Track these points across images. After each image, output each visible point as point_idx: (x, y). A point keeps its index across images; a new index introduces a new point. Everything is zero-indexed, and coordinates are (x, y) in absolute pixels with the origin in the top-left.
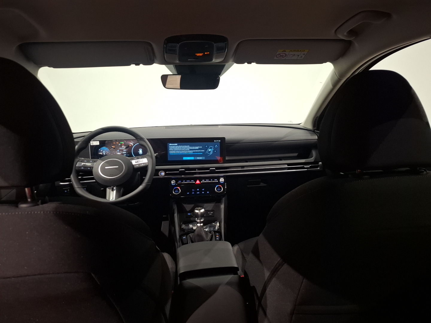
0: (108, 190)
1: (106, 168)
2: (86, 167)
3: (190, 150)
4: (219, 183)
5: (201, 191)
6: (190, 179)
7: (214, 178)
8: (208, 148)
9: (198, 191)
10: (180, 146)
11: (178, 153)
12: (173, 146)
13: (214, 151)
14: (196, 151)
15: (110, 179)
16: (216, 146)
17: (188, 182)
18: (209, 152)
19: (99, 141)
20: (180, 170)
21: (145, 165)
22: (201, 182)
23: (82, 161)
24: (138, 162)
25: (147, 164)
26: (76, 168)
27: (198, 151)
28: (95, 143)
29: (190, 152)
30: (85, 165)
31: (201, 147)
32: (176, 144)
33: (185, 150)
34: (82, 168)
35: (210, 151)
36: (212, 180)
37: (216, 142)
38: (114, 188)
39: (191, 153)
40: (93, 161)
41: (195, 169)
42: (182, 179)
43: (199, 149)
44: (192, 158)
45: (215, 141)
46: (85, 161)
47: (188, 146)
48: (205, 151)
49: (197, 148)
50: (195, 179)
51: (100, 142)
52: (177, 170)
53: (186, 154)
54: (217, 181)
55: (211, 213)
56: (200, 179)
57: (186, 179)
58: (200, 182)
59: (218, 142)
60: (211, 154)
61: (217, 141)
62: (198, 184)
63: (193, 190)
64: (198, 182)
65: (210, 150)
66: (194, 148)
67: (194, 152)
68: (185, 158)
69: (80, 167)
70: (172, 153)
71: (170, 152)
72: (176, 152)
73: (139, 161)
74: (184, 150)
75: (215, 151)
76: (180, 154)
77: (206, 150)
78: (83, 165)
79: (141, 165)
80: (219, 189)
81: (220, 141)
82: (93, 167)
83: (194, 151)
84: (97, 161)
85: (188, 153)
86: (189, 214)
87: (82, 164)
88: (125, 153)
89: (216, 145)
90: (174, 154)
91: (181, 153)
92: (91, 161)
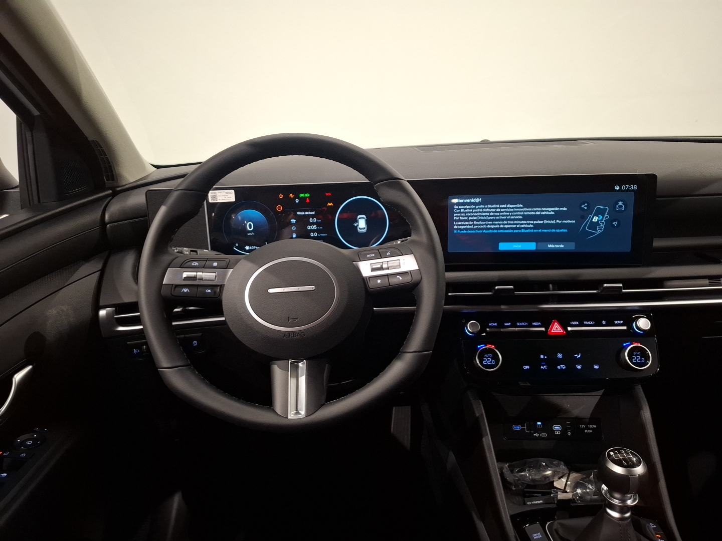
0: (277, 372)
1: (271, 291)
2: (198, 286)
3: (526, 218)
4: (632, 335)
5: (569, 361)
6: (530, 318)
7: (610, 316)
8: (589, 210)
9: (560, 362)
10: (489, 206)
11: (483, 229)
12: (468, 207)
13: (609, 223)
14: (546, 222)
15: (285, 333)
16: (620, 207)
17: (521, 327)
18: (594, 226)
19: (233, 191)
20: (498, 289)
21: (408, 279)
22: (569, 329)
23: (184, 265)
24: (381, 268)
25: (416, 278)
26: (164, 291)
27: (553, 222)
28: (222, 196)
29: (524, 224)
30: (194, 278)
31: (565, 209)
32: (478, 200)
33: (507, 220)
34: (185, 290)
35: (597, 223)
36: (604, 322)
37: (620, 190)
38: (300, 364)
39: (526, 228)
40: (224, 264)
41: (543, 284)
42: (501, 318)
43: (557, 215)
44: (531, 246)
45: (617, 188)
46: (196, 264)
47: (518, 206)
48: (578, 224)
49: (550, 211)
50: (547, 318)
51: (239, 191)
52: (488, 285)
53: (510, 231)
54: (625, 328)
55: (591, 426)
56: (564, 318)
57: (514, 318)
58: (565, 329)
59: (628, 190)
60: (599, 232)
61: (624, 187)
62: (557, 336)
63: (542, 357)
64: (556, 328)
65: (595, 219)
66: (537, 211)
67: (536, 226)
68: (504, 246)
69: (176, 286)
70: (461, 229)
71: (456, 227)
72: (474, 225)
73: (385, 266)
74: (503, 220)
75: (615, 223)
76: (491, 231)
77: (583, 218)
78: (187, 278)
79: (394, 281)
80: (638, 359)
81: (635, 187)
82: (222, 287)
83: (539, 222)
84: (237, 261)
85: (516, 228)
86: (517, 427)
87: (185, 275)
88: (315, 227)
89: (620, 203)
90: (469, 232)
91: (493, 229)
92: (215, 264)
